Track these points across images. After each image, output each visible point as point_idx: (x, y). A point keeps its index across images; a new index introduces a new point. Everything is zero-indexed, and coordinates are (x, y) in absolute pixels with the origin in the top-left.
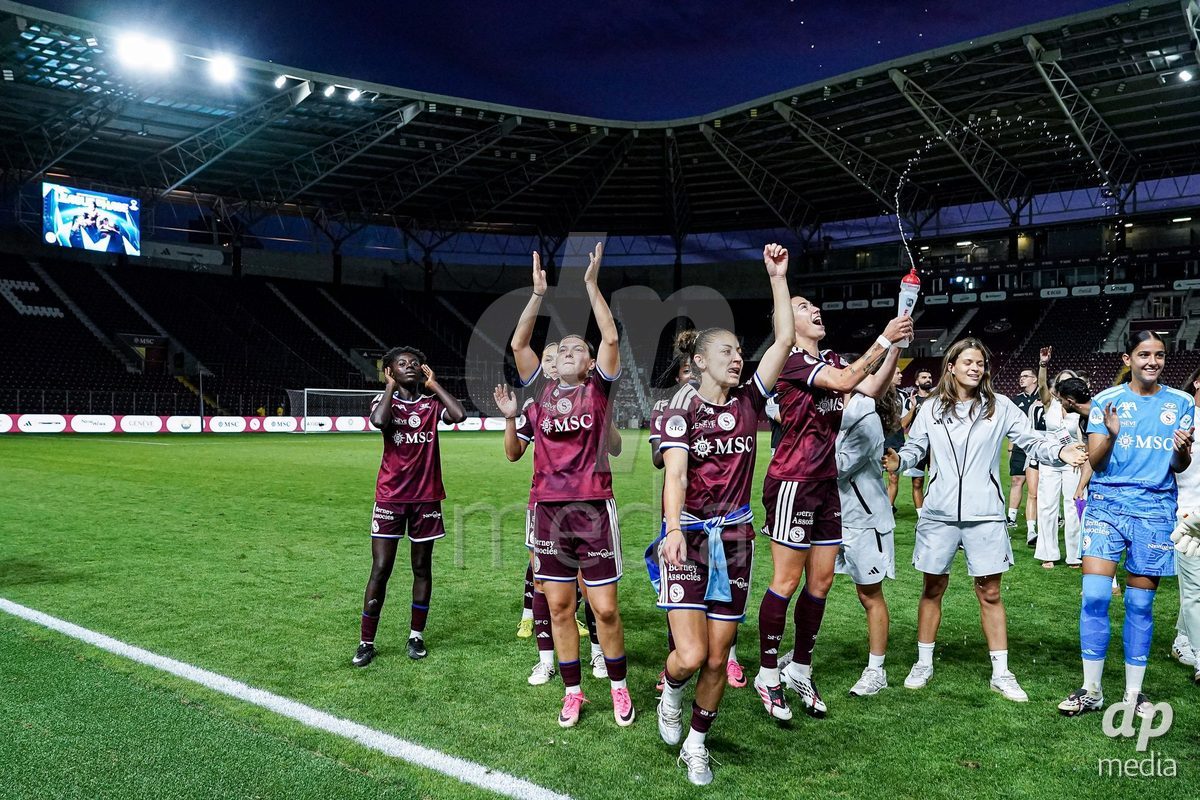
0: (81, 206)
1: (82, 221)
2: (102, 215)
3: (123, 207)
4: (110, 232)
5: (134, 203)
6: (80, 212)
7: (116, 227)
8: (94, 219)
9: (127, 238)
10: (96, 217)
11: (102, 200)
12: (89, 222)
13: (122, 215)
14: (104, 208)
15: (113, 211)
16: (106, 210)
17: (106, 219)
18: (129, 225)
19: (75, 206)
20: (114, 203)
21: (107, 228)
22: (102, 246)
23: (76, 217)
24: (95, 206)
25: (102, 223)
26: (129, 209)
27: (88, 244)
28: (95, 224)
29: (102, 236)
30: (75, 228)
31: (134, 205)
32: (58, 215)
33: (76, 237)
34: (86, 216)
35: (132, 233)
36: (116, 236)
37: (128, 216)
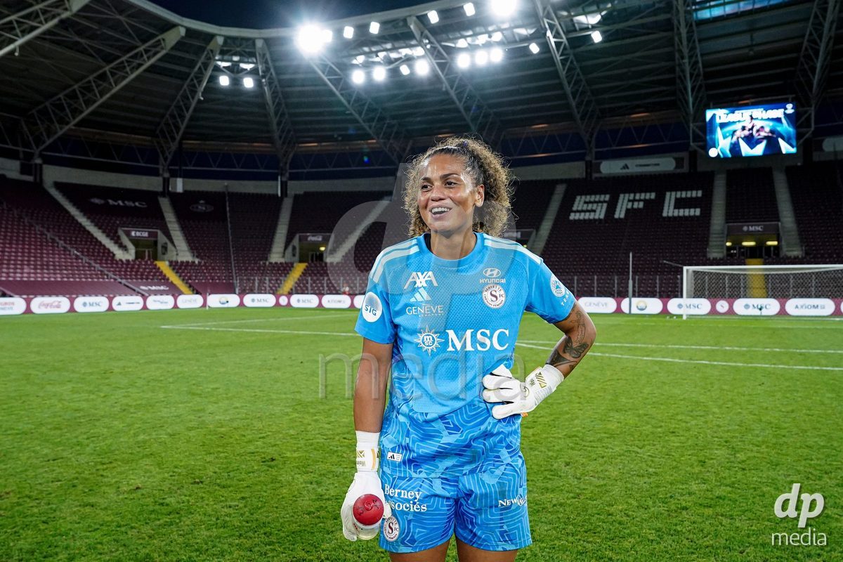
0: (739, 121)
1: (740, 133)
2: (758, 124)
3: (778, 113)
4: (765, 138)
5: (790, 106)
6: (738, 127)
7: (772, 132)
8: (752, 129)
9: (783, 138)
10: (753, 127)
11: (758, 112)
12: (746, 133)
13: (778, 120)
14: (760, 118)
15: (768, 119)
16: (762, 119)
17: (762, 127)
18: (786, 128)
19: (734, 123)
20: (769, 111)
21: (763, 134)
22: (759, 150)
23: (735, 131)
24: (752, 118)
25: (758, 131)
26: (785, 113)
28: (751, 135)
30: (735, 139)
31: (790, 109)
32: (719, 133)
33: (735, 148)
34: (744, 128)
35: (788, 133)
36: (772, 140)
37: (784, 121)
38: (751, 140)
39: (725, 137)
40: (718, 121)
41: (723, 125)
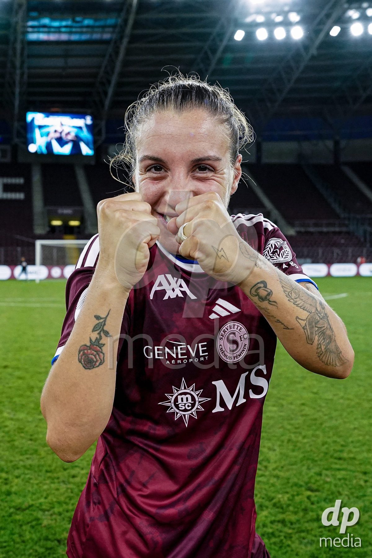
1: (53, 135)
2: (66, 130)
3: (80, 122)
4: (72, 140)
5: (88, 118)
6: (51, 129)
7: (77, 136)
8: (61, 133)
9: (83, 141)
10: (62, 131)
11: (66, 120)
12: (57, 135)
13: (80, 128)
16: (69, 126)
17: (69, 132)
18: (85, 134)
19: (48, 126)
20: (74, 120)
21: (70, 137)
22: (67, 150)
23: (49, 133)
24: (62, 125)
25: (66, 135)
26: (85, 123)
27: (57, 149)
28: (61, 137)
29: (66, 143)
30: (48, 139)
31: (89, 120)
32: (37, 133)
33: (49, 146)
34: (56, 131)
35: (87, 139)
36: (76, 143)
37: (85, 129)
38: (61, 141)
39: (42, 136)
40: (37, 123)
41: (40, 127)
